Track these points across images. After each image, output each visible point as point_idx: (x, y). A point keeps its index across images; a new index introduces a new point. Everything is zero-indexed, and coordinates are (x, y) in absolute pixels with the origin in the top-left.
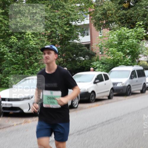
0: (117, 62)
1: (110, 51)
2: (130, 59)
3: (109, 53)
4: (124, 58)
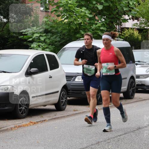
0: (76, 29)
1: (63, 6)
2: (103, 25)
3: (61, 9)
4: (92, 21)
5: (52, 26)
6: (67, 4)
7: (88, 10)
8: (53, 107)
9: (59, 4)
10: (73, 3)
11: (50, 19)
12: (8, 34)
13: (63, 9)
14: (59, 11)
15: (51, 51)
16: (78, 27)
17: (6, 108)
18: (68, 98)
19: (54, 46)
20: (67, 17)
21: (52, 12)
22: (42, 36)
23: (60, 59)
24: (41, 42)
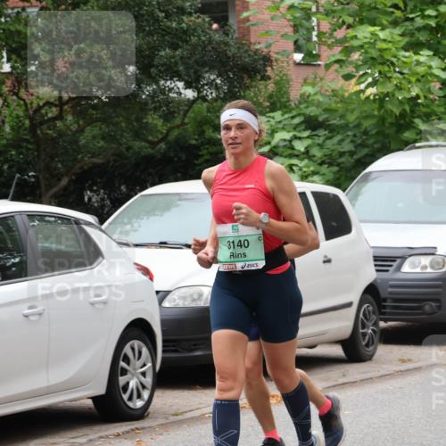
5: (329, 107)
6: (375, 40)
7: (440, 57)
8: (338, 351)
9: (348, 42)
10: (392, 38)
11: (322, 87)
12: (199, 135)
13: (361, 58)
14: (351, 63)
15: (328, 183)
16: (407, 108)
17: (198, 353)
18: (382, 324)
19: (336, 169)
20: (374, 79)
21: (328, 66)
22: (300, 138)
23: (353, 205)
24: (297, 156)
